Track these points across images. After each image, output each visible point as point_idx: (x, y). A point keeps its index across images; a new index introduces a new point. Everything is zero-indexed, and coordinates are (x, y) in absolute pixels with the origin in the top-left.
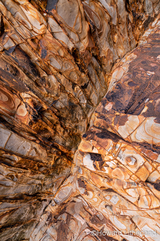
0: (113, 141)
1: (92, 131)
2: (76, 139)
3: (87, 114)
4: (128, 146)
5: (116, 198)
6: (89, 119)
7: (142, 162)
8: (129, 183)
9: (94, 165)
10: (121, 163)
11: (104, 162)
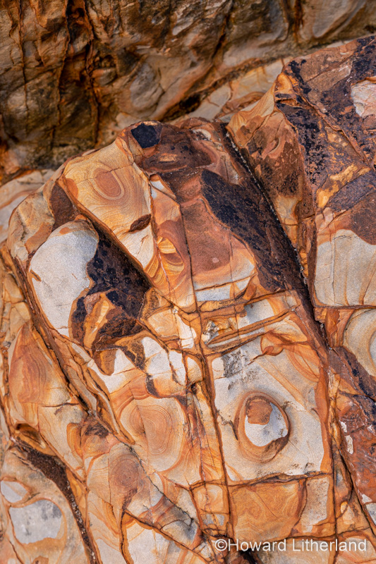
0: (258, 268)
1: (197, 143)
2: (74, 115)
3: (229, 44)
4: (307, 351)
5: (50, 519)
6: (218, 76)
7: (302, 465)
8: (168, 503)
9: (80, 302)
10: (210, 397)
11: (140, 329)
